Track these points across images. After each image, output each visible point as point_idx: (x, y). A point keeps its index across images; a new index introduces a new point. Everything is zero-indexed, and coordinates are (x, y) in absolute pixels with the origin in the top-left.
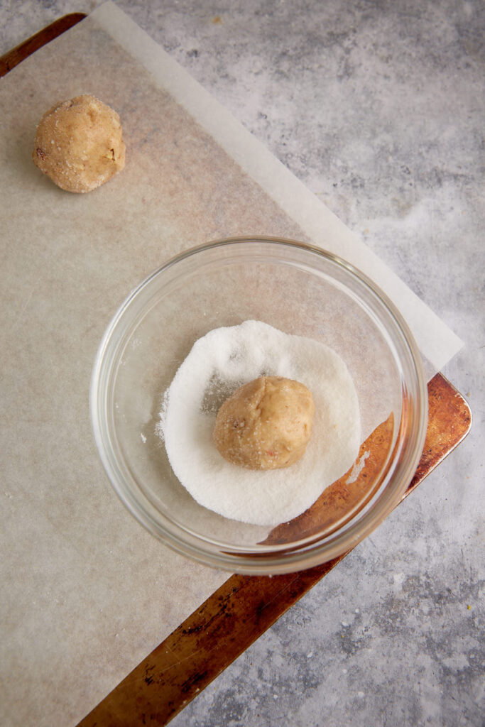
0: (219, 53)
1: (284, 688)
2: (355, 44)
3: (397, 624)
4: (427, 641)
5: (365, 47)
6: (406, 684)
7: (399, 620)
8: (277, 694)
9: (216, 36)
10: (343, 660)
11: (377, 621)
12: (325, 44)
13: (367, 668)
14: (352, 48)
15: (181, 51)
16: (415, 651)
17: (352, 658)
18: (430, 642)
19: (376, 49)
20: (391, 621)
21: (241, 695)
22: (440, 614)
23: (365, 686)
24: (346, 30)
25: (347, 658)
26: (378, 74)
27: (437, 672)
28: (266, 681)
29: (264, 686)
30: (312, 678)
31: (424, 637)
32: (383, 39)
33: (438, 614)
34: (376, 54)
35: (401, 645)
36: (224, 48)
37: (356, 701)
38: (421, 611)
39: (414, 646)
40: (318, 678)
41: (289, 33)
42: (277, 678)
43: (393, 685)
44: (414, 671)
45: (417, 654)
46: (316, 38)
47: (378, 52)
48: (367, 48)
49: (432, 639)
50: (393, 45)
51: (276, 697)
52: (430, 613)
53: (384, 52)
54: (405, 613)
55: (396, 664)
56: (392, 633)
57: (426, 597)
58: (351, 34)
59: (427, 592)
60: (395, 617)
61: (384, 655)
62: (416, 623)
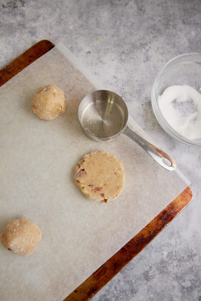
0: (98, 52)
1: (124, 294)
2: (150, 48)
3: (165, 270)
4: (176, 276)
5: (154, 49)
6: (168, 292)
7: (165, 268)
8: (121, 295)
9: (97, 45)
10: (146, 283)
11: (157, 269)
12: (139, 48)
13: (154, 286)
14: (149, 50)
15: (84, 52)
16: (172, 280)
17: (149, 282)
18: (177, 277)
19: (158, 50)
20: (162, 269)
21: (109, 296)
22: (180, 266)
23: (154, 293)
24: (147, 42)
25: (147, 282)
26: (159, 60)
27: (179, 288)
28: (117, 291)
29: (117, 293)
30: (134, 290)
31: (175, 275)
32: (161, 46)
33: (179, 266)
34: (158, 52)
35: (166, 278)
36: (100, 50)
37: (150, 298)
38: (173, 265)
39: (171, 278)
40: (136, 290)
41: (125, 43)
42: (122, 290)
43: (164, 292)
44: (171, 287)
45: (172, 281)
46: (135, 46)
47: (159, 51)
48: (155, 50)
49: (177, 275)
50: (164, 48)
51: (121, 296)
52: (177, 266)
53: (161, 51)
54: (167, 266)
55: (165, 285)
56: (163, 273)
57: (175, 260)
58: (149, 44)
59: (175, 258)
60: (164, 267)
61: (160, 281)
62: (172, 270)
